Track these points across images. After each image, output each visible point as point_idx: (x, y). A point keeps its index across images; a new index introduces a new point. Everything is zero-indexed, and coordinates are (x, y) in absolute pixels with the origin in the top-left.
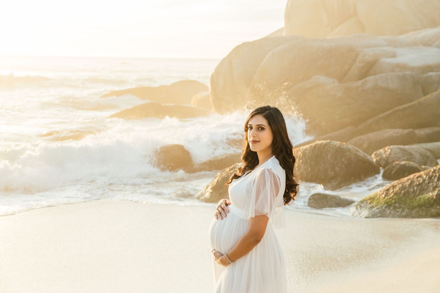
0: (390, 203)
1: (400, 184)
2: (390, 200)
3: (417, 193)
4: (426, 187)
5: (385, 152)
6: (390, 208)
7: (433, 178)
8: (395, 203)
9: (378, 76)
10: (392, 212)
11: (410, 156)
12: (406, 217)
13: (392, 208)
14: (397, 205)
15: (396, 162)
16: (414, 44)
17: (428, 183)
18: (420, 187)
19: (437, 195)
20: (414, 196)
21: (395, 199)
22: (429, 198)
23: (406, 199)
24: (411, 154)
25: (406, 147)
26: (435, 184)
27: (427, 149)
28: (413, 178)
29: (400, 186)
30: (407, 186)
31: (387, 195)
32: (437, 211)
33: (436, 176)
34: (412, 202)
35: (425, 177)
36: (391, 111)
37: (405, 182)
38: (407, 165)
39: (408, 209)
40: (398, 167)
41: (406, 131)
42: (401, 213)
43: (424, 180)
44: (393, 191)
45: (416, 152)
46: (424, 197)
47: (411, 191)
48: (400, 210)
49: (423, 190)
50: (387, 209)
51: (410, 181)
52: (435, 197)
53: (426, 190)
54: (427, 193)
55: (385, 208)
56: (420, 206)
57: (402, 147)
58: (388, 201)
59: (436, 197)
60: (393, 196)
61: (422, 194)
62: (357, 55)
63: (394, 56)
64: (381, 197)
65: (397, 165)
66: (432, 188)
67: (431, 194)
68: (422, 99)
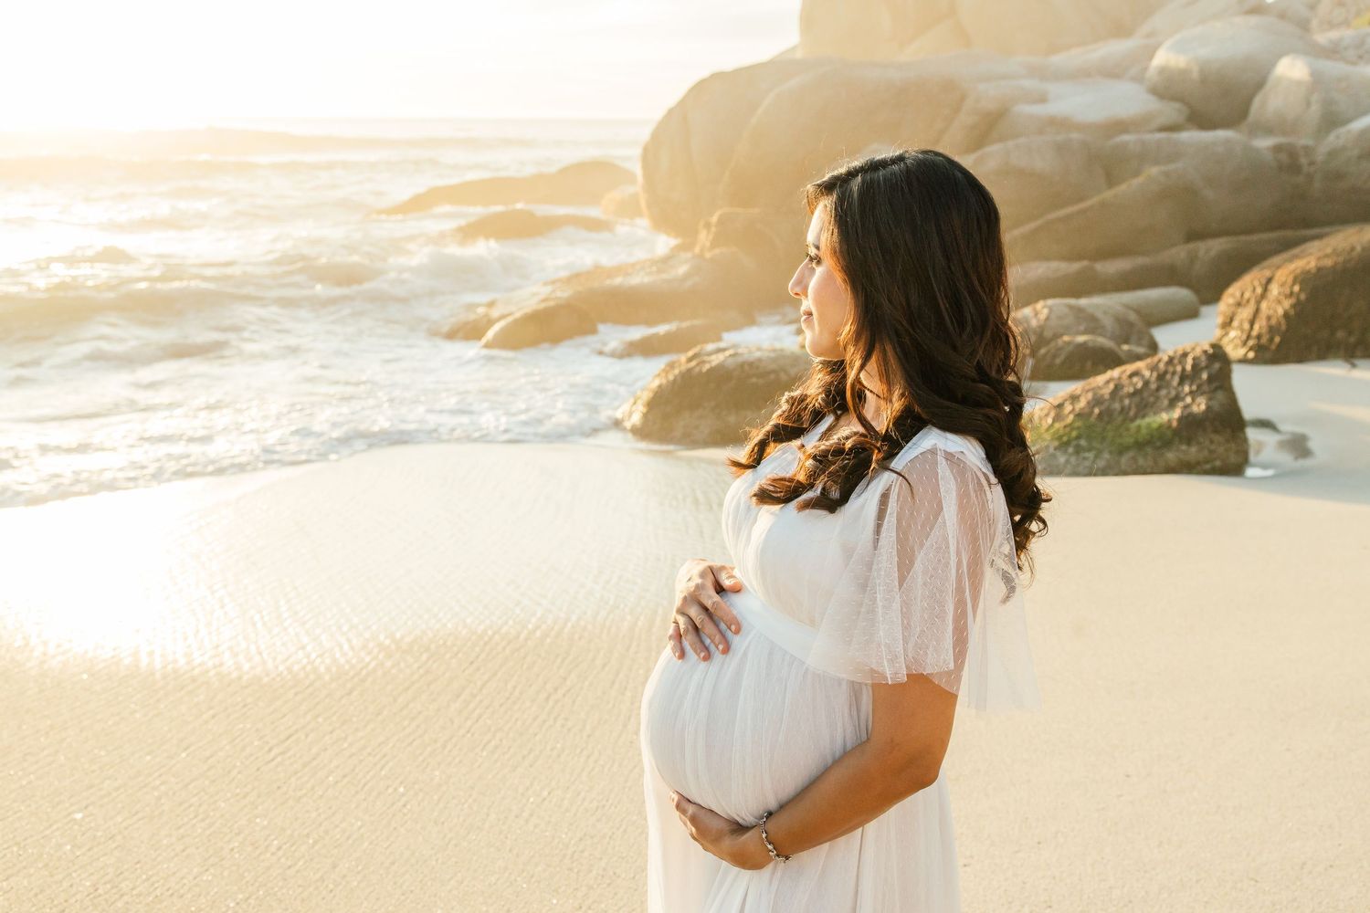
0: (1065, 439)
1: (1088, 391)
2: (1068, 429)
3: (1132, 413)
4: (1152, 399)
5: (1036, 314)
6: (1066, 452)
7: (1168, 377)
8: (1078, 437)
9: (1010, 144)
10: (1073, 459)
11: (1093, 324)
12: (1104, 472)
13: (1071, 450)
14: (1083, 442)
15: (1066, 338)
16: (1082, 75)
17: (1158, 389)
18: (1136, 399)
19: (1180, 419)
20: (1124, 420)
21: (1078, 428)
22: (1161, 426)
23: (1104, 429)
24: (1093, 319)
25: (1083, 302)
26: (1173, 393)
27: (1128, 307)
28: (1120, 378)
29: (1090, 395)
30: (1107, 397)
31: (1057, 418)
32: (1182, 456)
33: (1174, 373)
34: (1121, 436)
35: (1147, 374)
36: (1039, 222)
37: (1099, 388)
38: (1090, 344)
39: (1111, 453)
40: (1070, 348)
41: (1076, 266)
42: (1094, 462)
43: (1146, 383)
44: (1073, 410)
45: (1105, 313)
46: (1149, 424)
47: (1115, 409)
48: (1090, 455)
49: (1146, 406)
50: (1058, 453)
51: (1112, 386)
52: (1175, 424)
53: (1152, 407)
54: (1155, 414)
55: (1055, 449)
56: (1140, 445)
57: (1072, 301)
58: (1061, 432)
59: (1178, 425)
60: (1073, 422)
61: (1144, 417)
62: (963, 98)
63: (1043, 99)
64: (1043, 422)
65: (1068, 343)
66: (1166, 402)
67: (1164, 417)
68: (1108, 194)
